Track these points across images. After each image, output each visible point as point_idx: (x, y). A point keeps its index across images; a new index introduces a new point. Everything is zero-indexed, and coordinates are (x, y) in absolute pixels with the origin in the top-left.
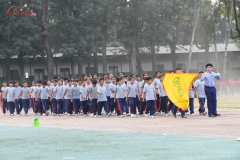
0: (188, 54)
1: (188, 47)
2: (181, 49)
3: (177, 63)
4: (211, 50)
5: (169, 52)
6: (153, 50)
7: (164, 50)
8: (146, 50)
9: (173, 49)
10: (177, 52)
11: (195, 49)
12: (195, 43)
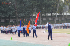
0: (56, 16)
3: (53, 18)
5: (51, 15)
6: (46, 15)
7: (49, 15)
8: (44, 15)
10: (53, 15)
11: (58, 14)
12: (58, 13)
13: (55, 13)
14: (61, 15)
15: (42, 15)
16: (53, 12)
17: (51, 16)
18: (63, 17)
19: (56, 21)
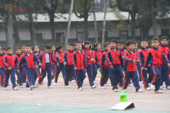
0: (66, 23)
1: (66, 15)
2: (59, 18)
3: (56, 31)
4: (90, 19)
5: (48, 20)
6: (31, 18)
7: (42, 18)
8: (23, 18)
9: (52, 17)
10: (56, 20)
11: (74, 18)
12: (75, 11)
13: (65, 11)
14: (86, 19)
17: (51, 25)
18: (93, 26)
19: (66, 41)
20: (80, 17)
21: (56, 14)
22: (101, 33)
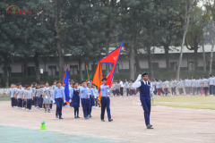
0: (179, 54)
1: (179, 48)
2: (173, 50)
3: (170, 61)
4: (199, 51)
5: (163, 52)
6: (149, 51)
7: (159, 50)
8: (143, 51)
9: (167, 49)
10: (170, 52)
11: (186, 50)
12: (186, 44)
13: (177, 45)
14: (196, 51)
15: (136, 51)
16: (170, 41)
18: (202, 57)
19: (179, 71)
20: (191, 49)
21: (170, 47)
22: (209, 63)
